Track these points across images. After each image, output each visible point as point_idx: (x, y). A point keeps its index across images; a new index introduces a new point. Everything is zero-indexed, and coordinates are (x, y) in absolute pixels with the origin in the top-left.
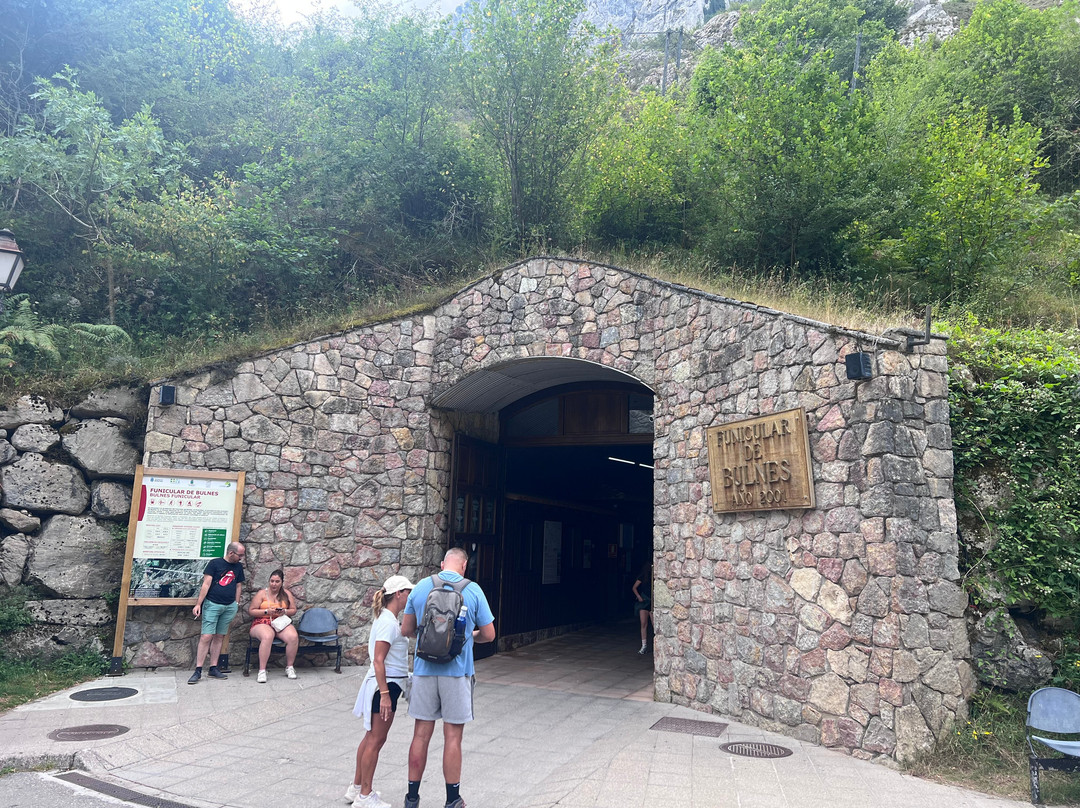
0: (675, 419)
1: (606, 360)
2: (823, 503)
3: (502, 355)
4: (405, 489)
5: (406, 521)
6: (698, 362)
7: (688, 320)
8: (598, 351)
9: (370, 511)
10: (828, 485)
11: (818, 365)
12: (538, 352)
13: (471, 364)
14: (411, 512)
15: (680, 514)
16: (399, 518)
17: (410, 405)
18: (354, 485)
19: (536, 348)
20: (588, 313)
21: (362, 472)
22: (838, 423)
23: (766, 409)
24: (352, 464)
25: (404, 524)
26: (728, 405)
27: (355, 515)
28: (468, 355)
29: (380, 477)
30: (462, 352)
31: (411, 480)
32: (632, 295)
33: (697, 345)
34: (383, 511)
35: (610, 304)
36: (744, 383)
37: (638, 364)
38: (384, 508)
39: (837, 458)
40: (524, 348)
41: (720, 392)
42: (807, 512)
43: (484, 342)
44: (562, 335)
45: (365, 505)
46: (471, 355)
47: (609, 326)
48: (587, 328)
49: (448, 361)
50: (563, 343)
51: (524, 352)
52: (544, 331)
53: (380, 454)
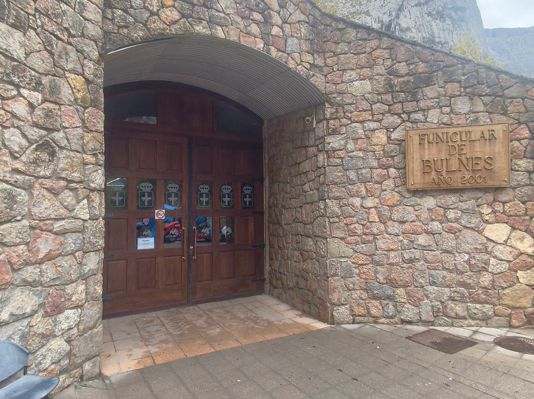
0: (352, 122)
1: (291, 64)
2: (514, 183)
3: (197, 28)
4: (85, 156)
5: (88, 197)
6: (382, 83)
7: (368, 50)
8: (285, 55)
9: (48, 183)
10: (516, 173)
11: (510, 98)
12: (234, 37)
13: (156, 25)
14: (92, 185)
15: (361, 191)
16: (82, 192)
17: (85, 48)
18: (24, 142)
19: (231, 33)
20: (277, 19)
21: (36, 125)
22: (526, 135)
23: (460, 122)
24: (20, 108)
25: (85, 201)
26: (419, 116)
27: (29, 188)
28: (152, 14)
29: (59, 136)
30: (146, 8)
31: (91, 146)
32: (308, 17)
33: (380, 69)
34: (63, 183)
35: (292, 17)
36: (437, 102)
37: (314, 75)
38: (63, 179)
39: (525, 157)
40: (219, 28)
41: (410, 106)
42: (499, 189)
43: (174, 6)
44: (254, 28)
45: (42, 173)
46: (157, 15)
47: (292, 36)
48: (275, 31)
49: (125, 11)
50: (255, 37)
51: (220, 33)
52: (238, 19)
53: (56, 103)
